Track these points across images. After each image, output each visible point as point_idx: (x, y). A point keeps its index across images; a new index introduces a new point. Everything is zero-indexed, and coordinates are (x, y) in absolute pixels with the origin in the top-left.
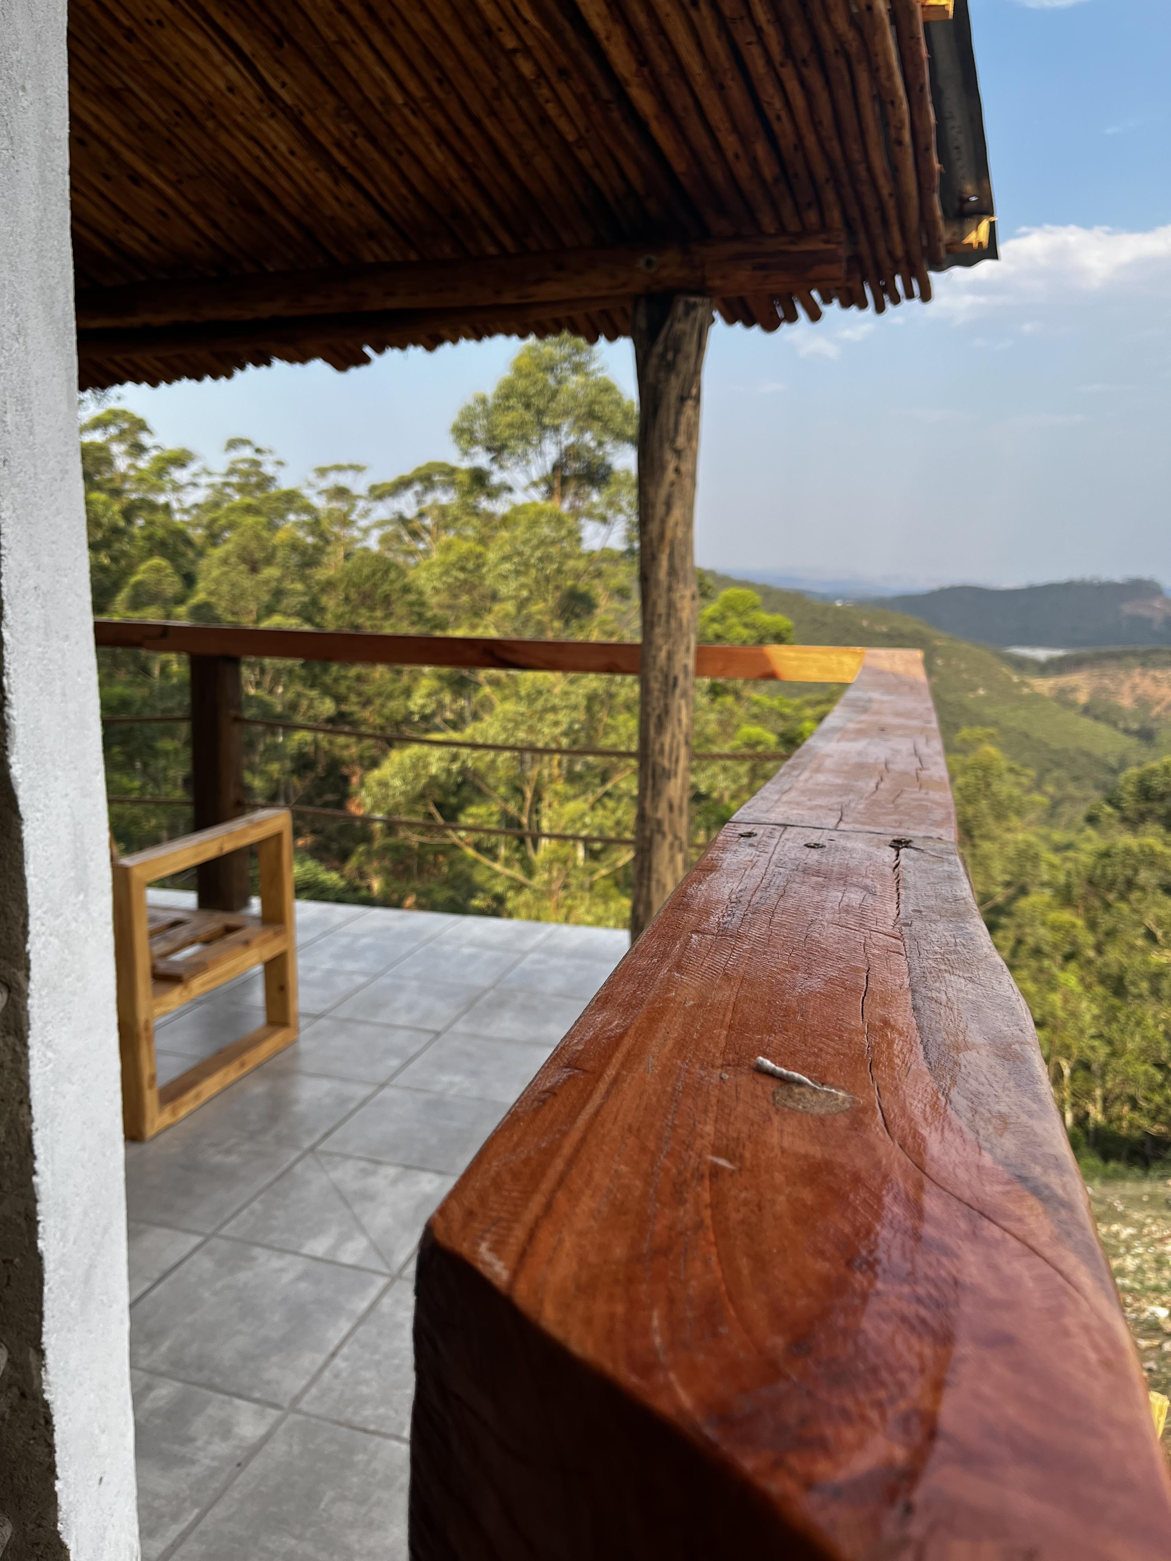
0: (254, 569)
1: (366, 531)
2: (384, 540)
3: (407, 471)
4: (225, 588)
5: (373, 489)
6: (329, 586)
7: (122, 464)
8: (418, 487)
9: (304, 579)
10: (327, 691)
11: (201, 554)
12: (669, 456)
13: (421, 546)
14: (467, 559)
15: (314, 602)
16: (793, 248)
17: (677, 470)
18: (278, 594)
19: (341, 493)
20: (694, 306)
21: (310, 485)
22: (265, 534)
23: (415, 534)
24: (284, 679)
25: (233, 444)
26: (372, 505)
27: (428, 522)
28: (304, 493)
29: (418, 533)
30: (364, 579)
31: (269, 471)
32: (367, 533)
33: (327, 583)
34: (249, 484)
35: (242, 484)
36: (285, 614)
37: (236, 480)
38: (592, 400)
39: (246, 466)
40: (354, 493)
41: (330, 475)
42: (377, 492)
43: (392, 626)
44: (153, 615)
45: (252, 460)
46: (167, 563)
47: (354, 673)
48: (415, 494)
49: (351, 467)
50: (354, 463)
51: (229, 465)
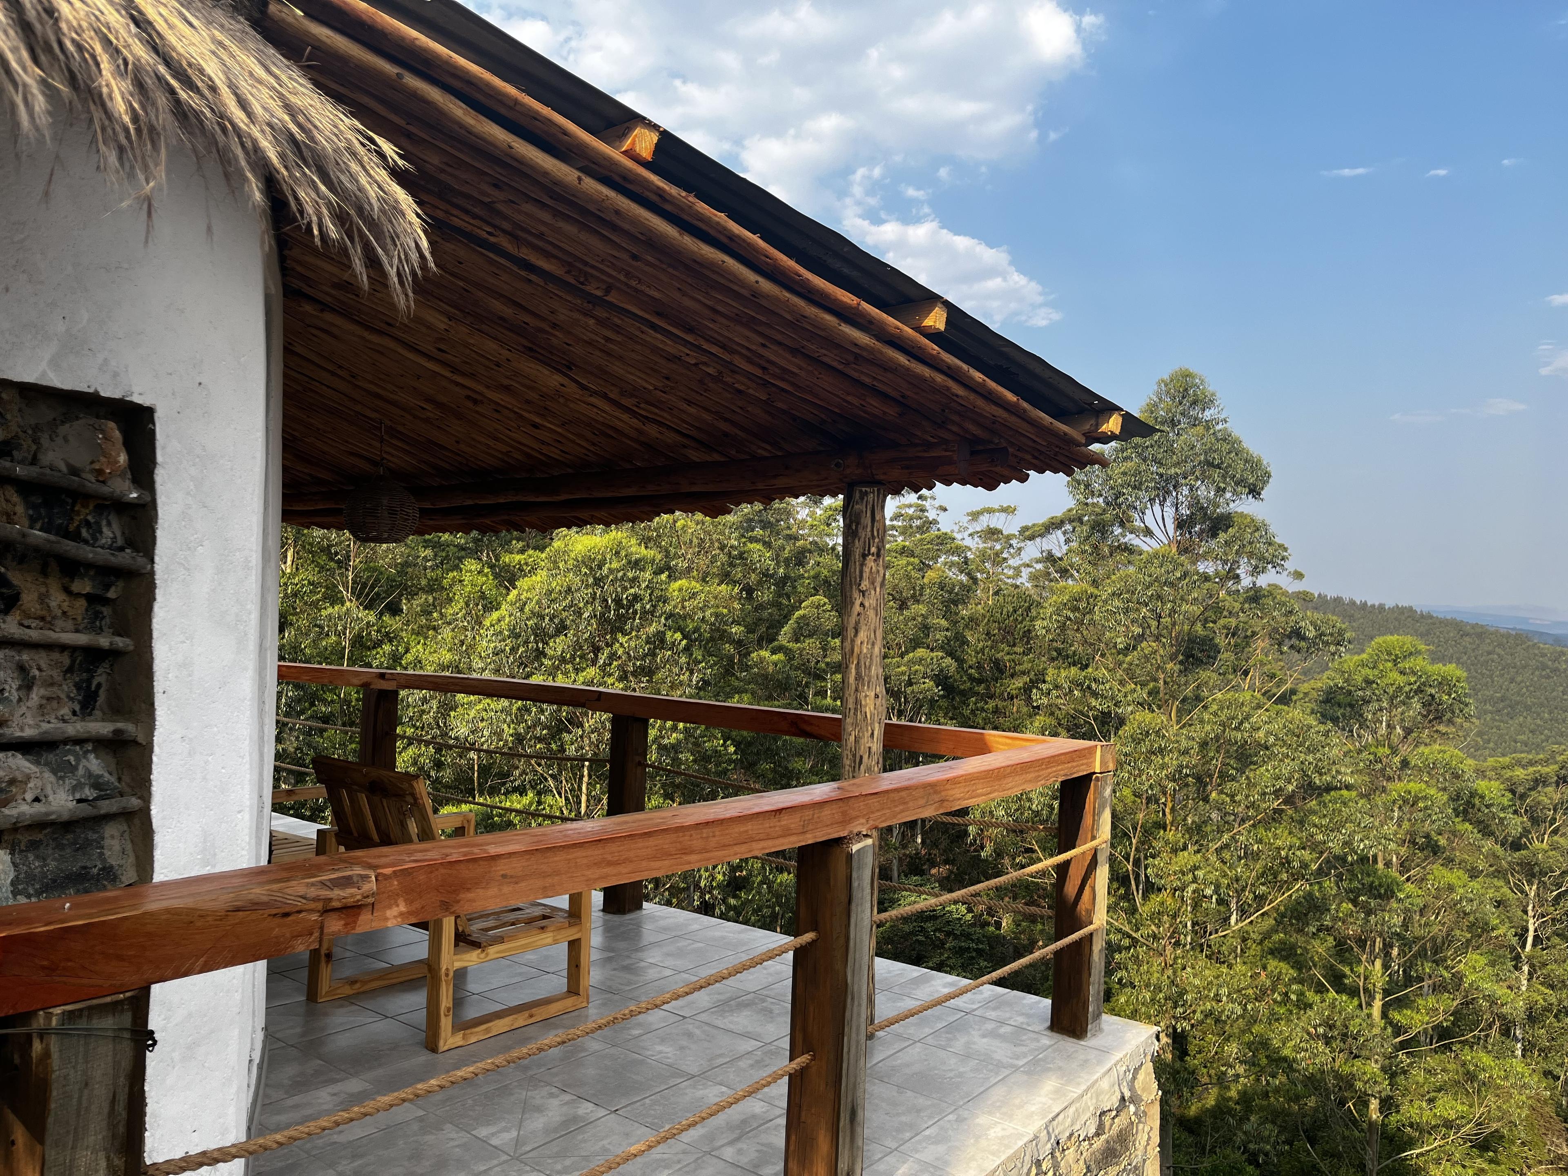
0: (903, 606)
2: (1033, 578)
3: (1058, 513)
5: (1025, 529)
6: (973, 622)
8: (1067, 527)
9: (948, 615)
12: (856, 594)
14: (1079, 600)
15: (958, 637)
16: (926, 455)
17: (862, 604)
18: (925, 628)
19: (992, 533)
20: (866, 493)
21: (963, 528)
22: (915, 574)
23: (1064, 572)
24: (925, 709)
26: (1023, 544)
28: (955, 535)
29: (1067, 571)
30: (1005, 615)
31: (931, 515)
32: (1017, 571)
33: (971, 619)
34: (911, 527)
35: (905, 527)
36: (928, 647)
37: (900, 524)
38: (1210, 449)
39: (911, 511)
40: (1005, 533)
41: (981, 517)
42: (1027, 533)
43: (1030, 661)
44: (811, 646)
45: (918, 506)
46: (826, 600)
47: (991, 704)
48: (1064, 533)
49: (1003, 510)
50: (1006, 506)
51: (895, 510)
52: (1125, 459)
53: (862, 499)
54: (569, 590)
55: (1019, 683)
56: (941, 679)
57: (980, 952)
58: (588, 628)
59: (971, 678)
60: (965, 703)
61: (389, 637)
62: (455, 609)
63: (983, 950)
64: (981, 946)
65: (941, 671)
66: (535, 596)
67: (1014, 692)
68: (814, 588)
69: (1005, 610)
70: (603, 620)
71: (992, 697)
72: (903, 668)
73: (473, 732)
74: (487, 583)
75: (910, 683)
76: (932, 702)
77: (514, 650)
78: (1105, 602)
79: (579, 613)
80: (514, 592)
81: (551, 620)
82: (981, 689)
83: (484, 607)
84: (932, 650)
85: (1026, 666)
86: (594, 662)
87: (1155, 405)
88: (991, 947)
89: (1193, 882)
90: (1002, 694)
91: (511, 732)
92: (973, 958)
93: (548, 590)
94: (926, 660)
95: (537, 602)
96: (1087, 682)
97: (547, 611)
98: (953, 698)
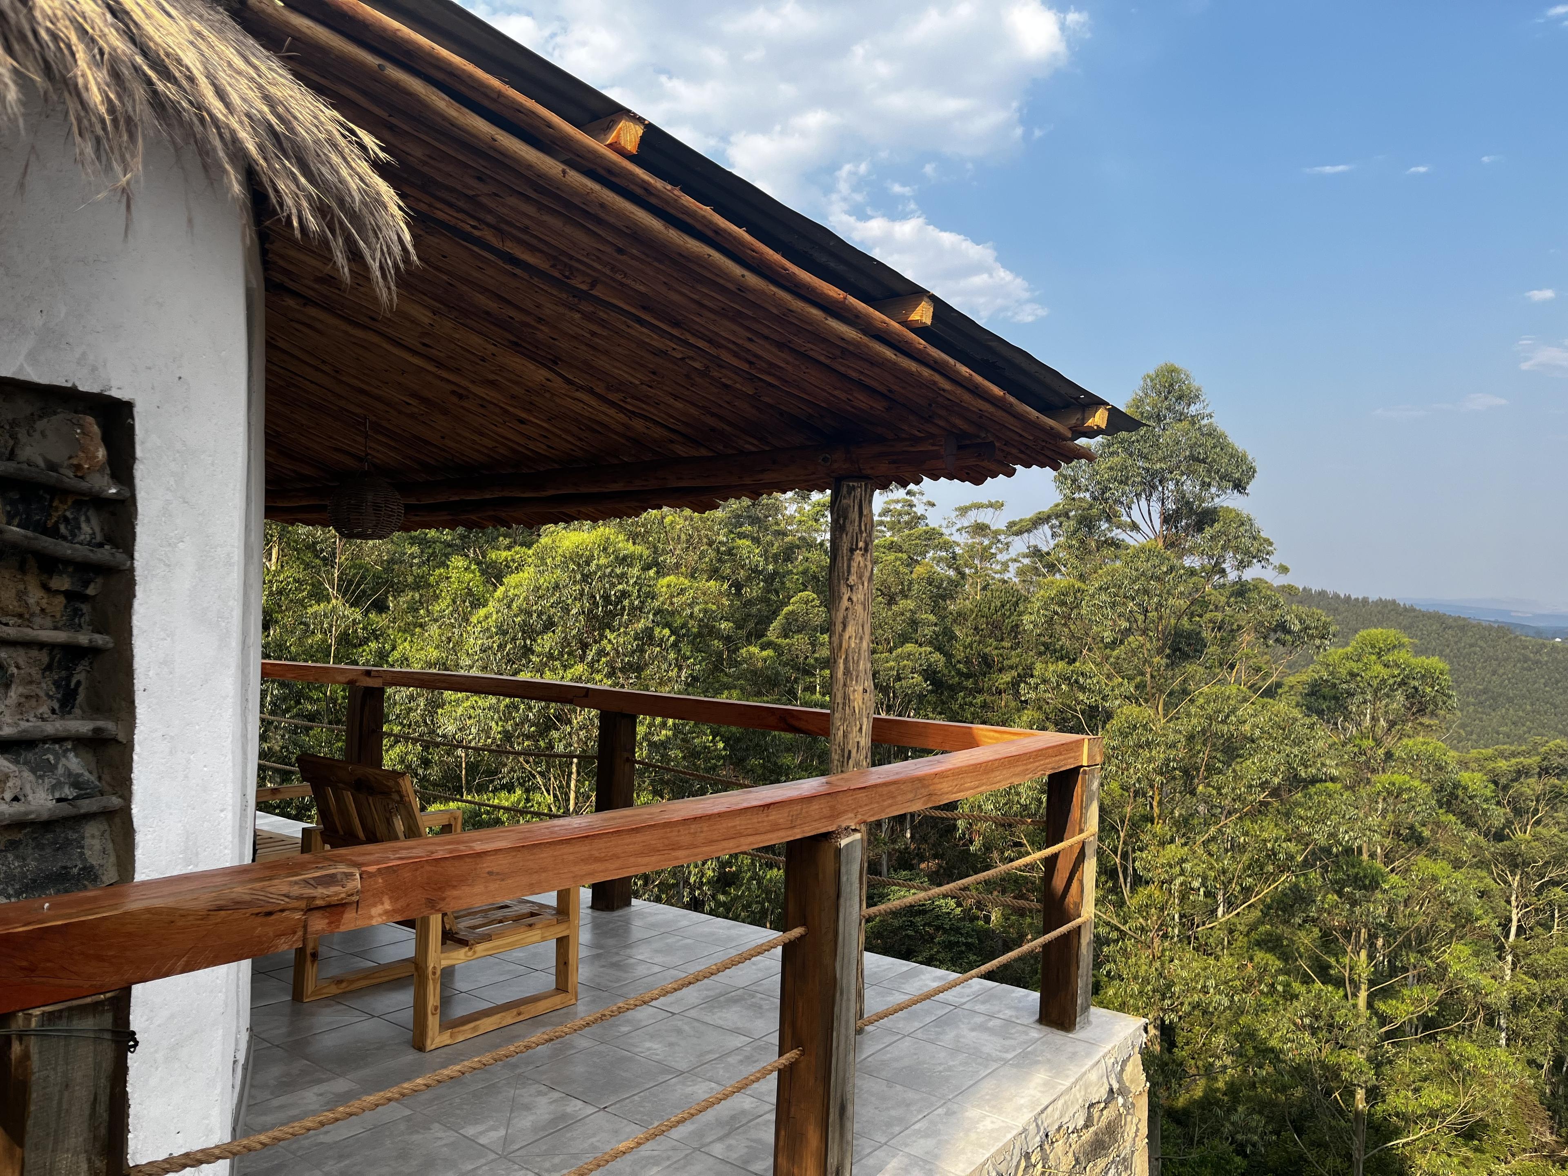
0: (891, 600)
2: (1021, 572)
3: (1045, 508)
5: (1011, 525)
6: (961, 616)
8: (1054, 522)
9: (936, 610)
14: (1066, 595)
15: (946, 632)
16: (913, 449)
18: (913, 624)
19: (980, 529)
21: (951, 523)
22: (903, 569)
23: (1051, 567)
24: (914, 704)
26: (1010, 540)
28: (944, 530)
29: (1054, 565)
30: (992, 610)
31: (919, 510)
32: (1005, 565)
33: (959, 614)
34: (899, 522)
35: (893, 523)
36: (916, 642)
37: (888, 519)
38: (1195, 443)
39: (899, 506)
40: (993, 528)
41: (970, 513)
42: (1015, 528)
43: (1018, 656)
44: (799, 641)
45: (905, 501)
46: (815, 596)
47: (979, 699)
48: (1052, 527)
49: (991, 505)
50: (993, 501)
51: (883, 506)
52: (1112, 454)
53: (849, 493)
54: (557, 587)
55: (1007, 677)
56: (930, 674)
57: (969, 946)
58: (576, 625)
59: (960, 673)
60: (953, 698)
61: (375, 635)
62: (442, 606)
63: (972, 944)
64: (970, 940)
65: (930, 665)
66: (522, 592)
67: (1002, 686)
68: (803, 584)
69: (993, 605)
70: (590, 616)
71: (980, 691)
72: (892, 663)
73: (460, 730)
74: (474, 579)
75: (899, 678)
76: (921, 697)
77: (501, 647)
78: (1092, 596)
79: (567, 610)
80: (501, 589)
81: (539, 616)
82: (969, 684)
83: (471, 603)
84: (920, 645)
85: (1014, 661)
86: (582, 659)
87: (1141, 400)
88: (980, 941)
89: (1181, 875)
90: (991, 689)
91: (499, 729)
92: (962, 952)
93: (535, 586)
94: (914, 655)
95: (525, 599)
96: (1075, 676)
97: (534, 608)
98: (942, 693)
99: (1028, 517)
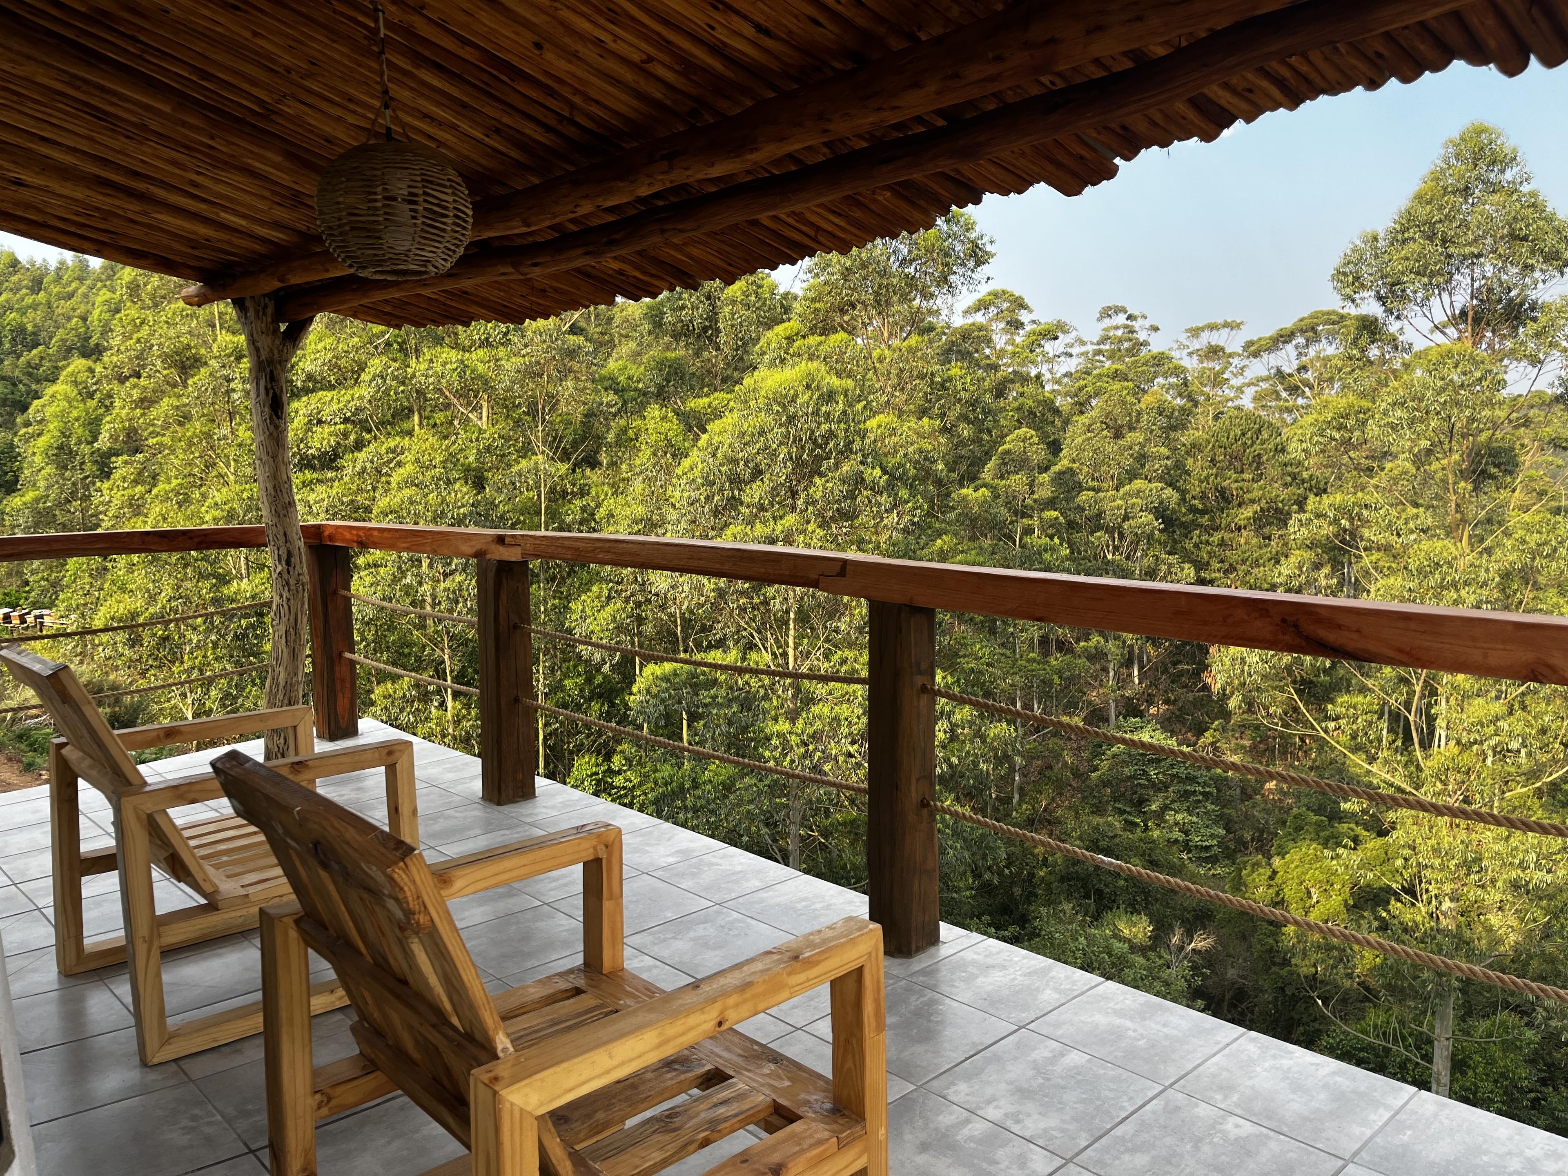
0: (1118, 435)
1: (1240, 390)
2: (1257, 398)
3: (1288, 323)
4: (1089, 454)
5: (1249, 344)
6: (1195, 447)
7: (1000, 341)
8: (1300, 340)
9: (1168, 442)
10: (1187, 557)
11: (1067, 422)
13: (1300, 401)
14: (1347, 416)
15: (1179, 465)
18: (1142, 458)
19: (1214, 352)
21: (1182, 347)
22: (1130, 399)
23: (1294, 390)
24: (1143, 545)
25: (1106, 313)
26: (1246, 362)
27: (1309, 376)
28: (1173, 354)
29: (1297, 388)
30: (1231, 440)
31: (1142, 336)
33: (1194, 446)
34: (1119, 350)
35: (1113, 351)
36: (1146, 478)
37: (1107, 347)
38: (1515, 218)
39: (1119, 333)
40: (1228, 351)
41: (1203, 334)
42: (1252, 348)
43: (1261, 488)
44: (1017, 481)
45: (1126, 327)
46: (1033, 433)
47: (1216, 537)
48: (1296, 347)
49: (1226, 325)
50: (1229, 320)
51: (1101, 333)
54: (762, 433)
55: (1248, 512)
56: (1161, 512)
57: (1206, 795)
58: (781, 472)
59: (1193, 510)
60: (1187, 535)
61: (583, 492)
62: (644, 457)
63: (1210, 793)
64: (1207, 790)
65: (1161, 503)
66: (727, 439)
67: (1242, 523)
68: (1018, 421)
69: (1232, 434)
70: (798, 462)
71: (1217, 528)
72: (1119, 502)
73: (673, 587)
74: (673, 427)
75: (1126, 518)
76: (1150, 537)
77: (708, 499)
78: (1385, 413)
79: (774, 455)
80: (704, 437)
81: (746, 464)
82: (1205, 520)
83: (674, 456)
84: (1150, 481)
85: (1256, 494)
86: (794, 508)
87: (1442, 171)
88: (1219, 790)
89: (1496, 735)
90: (1229, 525)
91: (712, 586)
92: (1199, 801)
93: (740, 432)
94: (1144, 491)
95: (730, 445)
96: (1357, 509)
97: (741, 454)
98: (1174, 532)
99: (1268, 335)
